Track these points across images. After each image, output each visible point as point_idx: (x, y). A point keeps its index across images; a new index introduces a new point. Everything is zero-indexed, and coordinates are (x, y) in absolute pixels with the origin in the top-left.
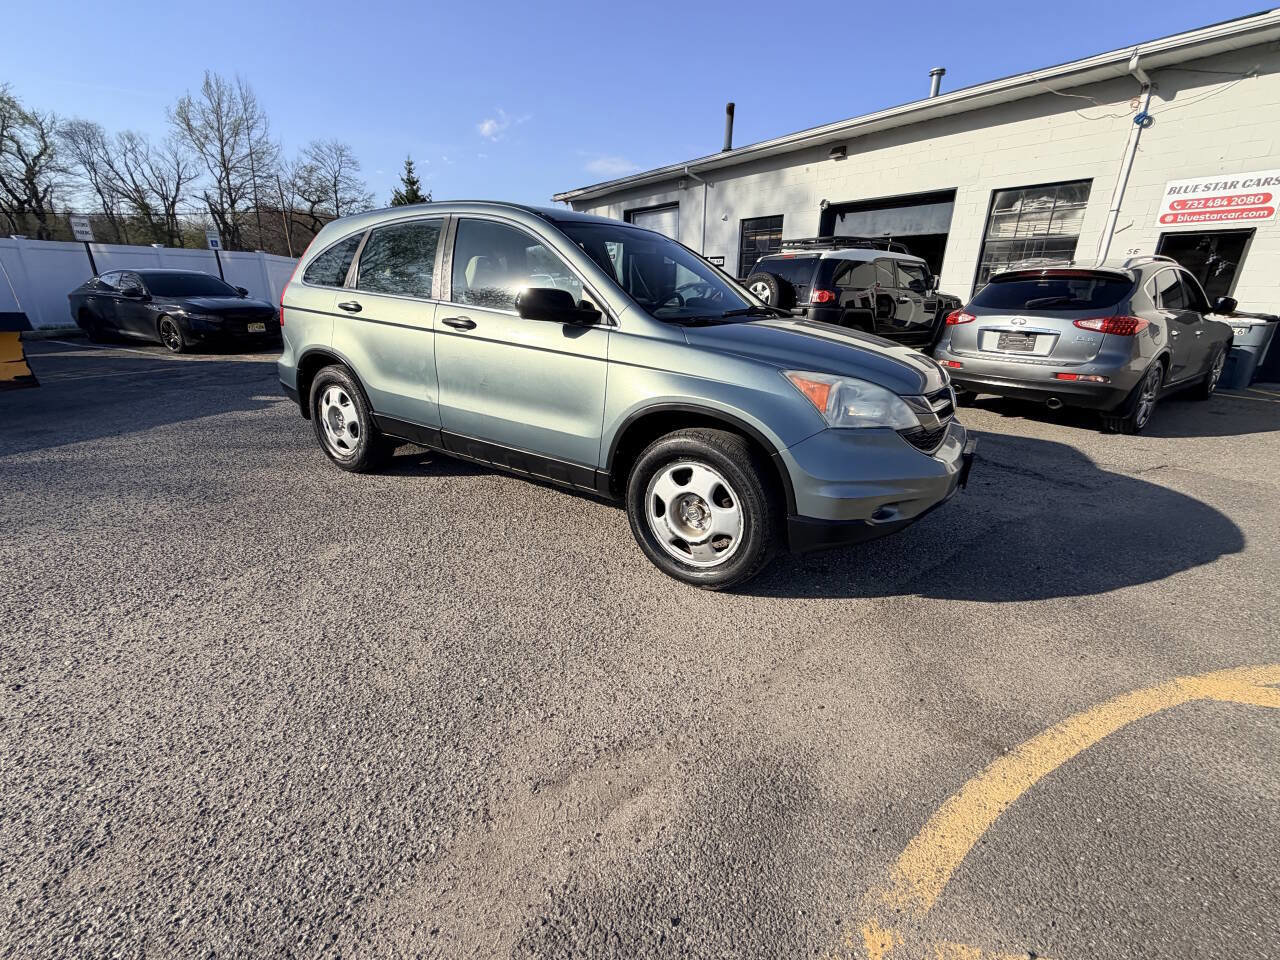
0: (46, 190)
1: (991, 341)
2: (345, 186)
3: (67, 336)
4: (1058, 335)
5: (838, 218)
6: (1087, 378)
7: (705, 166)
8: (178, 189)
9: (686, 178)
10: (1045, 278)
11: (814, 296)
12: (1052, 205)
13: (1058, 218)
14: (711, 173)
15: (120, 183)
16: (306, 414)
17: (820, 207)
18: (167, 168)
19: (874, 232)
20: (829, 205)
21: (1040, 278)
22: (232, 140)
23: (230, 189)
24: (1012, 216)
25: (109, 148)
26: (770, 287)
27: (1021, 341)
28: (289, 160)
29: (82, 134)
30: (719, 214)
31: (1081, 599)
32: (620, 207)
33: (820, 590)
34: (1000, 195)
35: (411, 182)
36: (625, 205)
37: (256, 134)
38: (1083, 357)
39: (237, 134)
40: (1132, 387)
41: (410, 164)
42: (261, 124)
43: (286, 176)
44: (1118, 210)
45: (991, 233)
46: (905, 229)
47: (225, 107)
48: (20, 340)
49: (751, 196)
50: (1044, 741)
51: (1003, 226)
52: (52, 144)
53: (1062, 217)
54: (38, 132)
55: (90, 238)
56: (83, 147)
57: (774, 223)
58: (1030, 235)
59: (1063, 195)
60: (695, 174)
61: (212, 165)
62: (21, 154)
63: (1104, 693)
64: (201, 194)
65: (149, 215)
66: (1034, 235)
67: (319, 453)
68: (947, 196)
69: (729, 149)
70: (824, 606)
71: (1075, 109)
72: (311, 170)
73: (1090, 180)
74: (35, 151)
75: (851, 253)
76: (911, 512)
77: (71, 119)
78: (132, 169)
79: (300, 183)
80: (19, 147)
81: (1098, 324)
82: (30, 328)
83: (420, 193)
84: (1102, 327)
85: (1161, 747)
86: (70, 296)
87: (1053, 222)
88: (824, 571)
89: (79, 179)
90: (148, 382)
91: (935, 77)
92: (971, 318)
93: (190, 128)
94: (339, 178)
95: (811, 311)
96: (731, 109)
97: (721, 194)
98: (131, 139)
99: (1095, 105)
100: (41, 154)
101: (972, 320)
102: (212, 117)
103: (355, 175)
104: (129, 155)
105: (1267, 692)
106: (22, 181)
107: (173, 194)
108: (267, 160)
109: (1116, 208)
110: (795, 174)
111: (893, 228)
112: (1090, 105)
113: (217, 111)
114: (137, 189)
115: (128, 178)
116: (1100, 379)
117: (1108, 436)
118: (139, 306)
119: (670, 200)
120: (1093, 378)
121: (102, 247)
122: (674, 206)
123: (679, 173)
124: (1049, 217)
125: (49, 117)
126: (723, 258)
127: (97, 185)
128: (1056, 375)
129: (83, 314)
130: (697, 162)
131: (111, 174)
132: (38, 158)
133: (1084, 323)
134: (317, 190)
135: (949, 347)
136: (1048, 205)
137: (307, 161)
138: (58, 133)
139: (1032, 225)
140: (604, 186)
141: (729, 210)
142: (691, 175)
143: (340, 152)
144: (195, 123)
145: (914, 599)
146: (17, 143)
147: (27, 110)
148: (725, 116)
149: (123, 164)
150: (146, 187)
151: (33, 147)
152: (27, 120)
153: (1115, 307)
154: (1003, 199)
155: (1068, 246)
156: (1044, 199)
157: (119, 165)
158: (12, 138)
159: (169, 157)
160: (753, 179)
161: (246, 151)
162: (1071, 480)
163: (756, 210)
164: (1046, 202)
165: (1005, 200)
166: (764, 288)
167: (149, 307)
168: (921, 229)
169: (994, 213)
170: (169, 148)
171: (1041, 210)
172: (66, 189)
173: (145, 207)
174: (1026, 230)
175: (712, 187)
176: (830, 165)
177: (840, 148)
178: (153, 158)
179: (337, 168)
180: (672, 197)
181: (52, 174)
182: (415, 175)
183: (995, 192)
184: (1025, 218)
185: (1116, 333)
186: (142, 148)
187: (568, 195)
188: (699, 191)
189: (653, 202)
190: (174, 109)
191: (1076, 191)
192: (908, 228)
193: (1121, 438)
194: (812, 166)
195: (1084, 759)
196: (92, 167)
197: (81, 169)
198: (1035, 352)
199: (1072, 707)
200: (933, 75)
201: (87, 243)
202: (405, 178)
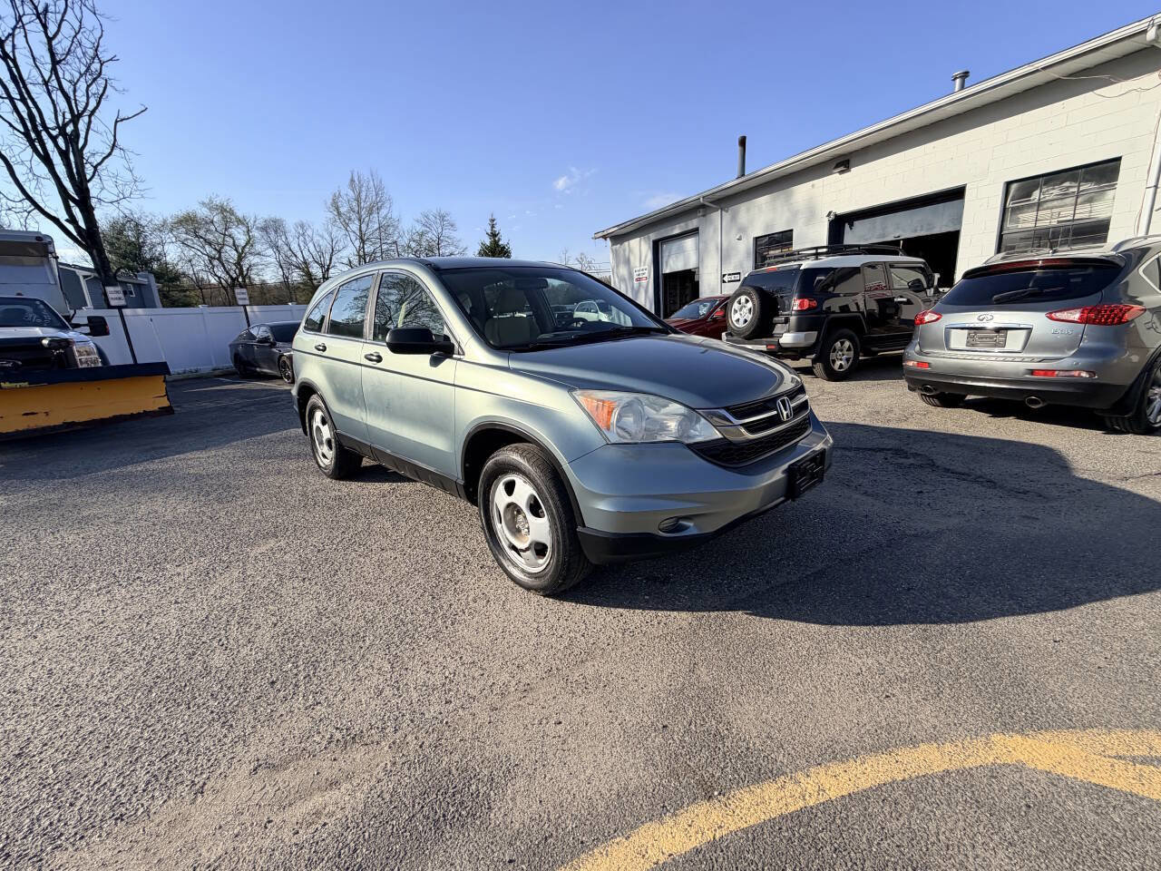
0: (248, 270)
1: (959, 339)
2: (446, 243)
3: (227, 374)
4: (1030, 330)
5: (847, 226)
6: (1067, 374)
7: (718, 194)
8: (331, 259)
9: (703, 206)
10: (1041, 268)
11: (796, 304)
12: (1076, 190)
13: (1084, 202)
14: (725, 200)
15: (294, 259)
16: (306, 433)
17: (827, 219)
18: (325, 245)
19: (884, 236)
20: (836, 215)
21: (1034, 268)
22: (367, 219)
23: (365, 255)
24: (1030, 206)
25: (288, 235)
26: (752, 299)
27: (991, 338)
28: (405, 229)
29: (273, 228)
30: (734, 235)
31: (935, 629)
32: (649, 238)
33: (647, 601)
34: (1014, 187)
35: (494, 235)
36: (653, 236)
37: (383, 212)
38: (1064, 352)
39: (371, 214)
40: (1133, 380)
41: (493, 221)
42: (387, 205)
43: (403, 241)
44: (1156, 187)
45: (1008, 225)
46: (916, 231)
47: (363, 196)
48: (164, 381)
49: (762, 216)
50: (769, 790)
51: (1022, 216)
52: (253, 236)
53: (1090, 201)
54: (245, 229)
55: (247, 302)
56: (273, 235)
57: (785, 238)
58: (1054, 223)
59: (1087, 177)
60: (711, 203)
61: (353, 238)
62: (235, 246)
63: (885, 741)
64: (346, 261)
65: (311, 280)
66: (1059, 222)
67: (313, 463)
68: (957, 194)
69: (743, 175)
70: (636, 618)
71: (1092, 90)
72: (422, 235)
73: (1119, 159)
74: (242, 243)
75: (835, 260)
76: (711, 526)
77: (266, 217)
78: (302, 248)
79: (413, 245)
80: (234, 242)
81: (1076, 315)
82: (169, 373)
83: (500, 243)
84: (1081, 318)
85: (910, 817)
86: (230, 346)
87: (1078, 207)
88: (665, 581)
89: (268, 259)
90: (252, 408)
91: (958, 81)
92: (935, 317)
93: (339, 214)
94: (442, 238)
95: (793, 319)
96: (743, 142)
97: (734, 218)
98: (302, 226)
99: (1113, 83)
100: (247, 244)
101: (938, 319)
102: (354, 204)
103: (453, 234)
104: (301, 238)
105: (1112, 766)
106: (234, 264)
107: (328, 262)
108: (391, 230)
109: (1153, 184)
110: (802, 191)
111: (904, 231)
112: (1109, 83)
113: (358, 200)
114: (305, 263)
115: (299, 255)
116: (1084, 375)
117: (1112, 437)
118: (268, 350)
119: (690, 228)
120: (1076, 373)
121: (256, 308)
122: (695, 232)
123: (696, 203)
124: (1074, 202)
125: (253, 219)
126: (739, 273)
127: (279, 262)
128: (1032, 372)
129: (237, 358)
130: (710, 192)
131: (289, 253)
132: (244, 247)
133: (1058, 315)
134: (426, 249)
135: (918, 348)
136: (1071, 190)
137: (419, 228)
138: (257, 228)
139: (1056, 211)
140: (634, 222)
141: (742, 230)
142: (706, 203)
143: (442, 218)
144: (342, 210)
145: (740, 616)
146: (233, 238)
147: (240, 214)
148: (738, 148)
149: (296, 245)
150: (311, 259)
151: (241, 240)
152: (240, 222)
153: (1099, 294)
154: (1018, 190)
155: (1098, 230)
156: (1067, 184)
157: (294, 247)
158: (230, 236)
159: (327, 236)
160: (763, 201)
161: (376, 226)
162: (1027, 489)
163: (767, 227)
164: (1068, 187)
165: (1021, 191)
166: (747, 301)
167: (274, 350)
168: (934, 227)
169: (1010, 205)
170: (327, 230)
171: (1065, 196)
172: (260, 267)
173: (309, 274)
174: (1048, 218)
175: (727, 211)
176: (835, 180)
177: (843, 162)
178: (316, 238)
179: (440, 230)
180: (693, 224)
181: (251, 258)
182: (497, 229)
183: (1008, 184)
184: (1045, 206)
185: (1100, 323)
186: (309, 232)
187: (605, 233)
188: (716, 216)
189: (677, 231)
190: (330, 202)
191: (1105, 172)
192: (919, 228)
193: (1129, 439)
194: (817, 182)
195: (802, 818)
196: (276, 248)
197: (270, 252)
198: (1006, 349)
199: (834, 753)
200: (956, 79)
201: (244, 306)
202: (489, 232)
